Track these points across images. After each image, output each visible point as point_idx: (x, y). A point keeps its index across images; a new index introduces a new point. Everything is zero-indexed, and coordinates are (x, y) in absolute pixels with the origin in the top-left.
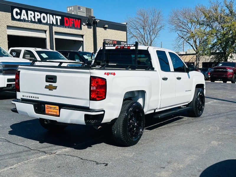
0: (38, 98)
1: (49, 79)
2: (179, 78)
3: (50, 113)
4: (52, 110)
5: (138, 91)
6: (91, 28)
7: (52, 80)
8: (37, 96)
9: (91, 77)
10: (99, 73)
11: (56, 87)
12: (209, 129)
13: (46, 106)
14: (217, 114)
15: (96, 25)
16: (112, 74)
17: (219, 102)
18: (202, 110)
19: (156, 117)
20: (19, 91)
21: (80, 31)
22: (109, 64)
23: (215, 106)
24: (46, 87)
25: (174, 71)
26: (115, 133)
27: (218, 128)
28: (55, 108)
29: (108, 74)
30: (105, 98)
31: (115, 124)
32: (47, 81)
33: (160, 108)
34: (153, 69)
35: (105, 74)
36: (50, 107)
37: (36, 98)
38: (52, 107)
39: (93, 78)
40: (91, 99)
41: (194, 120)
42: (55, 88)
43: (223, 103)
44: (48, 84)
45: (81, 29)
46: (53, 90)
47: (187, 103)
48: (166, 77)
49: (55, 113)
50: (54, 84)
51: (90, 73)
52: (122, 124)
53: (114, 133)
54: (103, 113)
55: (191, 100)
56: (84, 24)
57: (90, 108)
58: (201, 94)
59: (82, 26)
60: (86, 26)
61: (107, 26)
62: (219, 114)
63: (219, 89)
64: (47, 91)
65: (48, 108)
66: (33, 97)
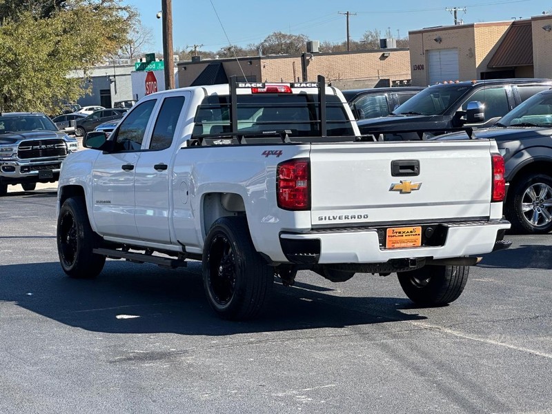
3: (396, 245)
4: (404, 238)
7: (410, 171)
8: (363, 212)
11: (420, 184)
24: (393, 188)
26: (454, 274)
28: (411, 232)
32: (395, 173)
36: (400, 233)
38: (404, 232)
42: (417, 187)
44: (398, 179)
46: (412, 192)
49: (411, 244)
50: (413, 179)
51: (491, 147)
53: (452, 274)
57: (491, 218)
65: (395, 234)
66: (350, 217)
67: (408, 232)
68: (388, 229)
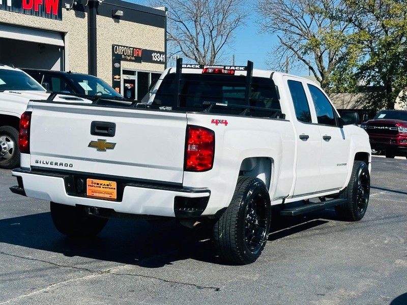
0: (71, 166)
1: (99, 128)
2: (327, 138)
3: (95, 194)
4: (102, 189)
5: (258, 159)
6: (84, 17)
7: (106, 132)
8: (69, 161)
9: (188, 126)
10: (202, 120)
11: (115, 144)
12: (386, 242)
13: (89, 181)
14: (394, 218)
15: (95, 9)
16: (222, 122)
17: (391, 196)
18: (364, 205)
19: (285, 212)
20: (29, 152)
21: (57, 22)
22: (217, 104)
23: (384, 202)
24: (92, 145)
25: (317, 123)
26: (220, 237)
27: (402, 241)
28: (108, 185)
29: (217, 122)
30: (211, 168)
31: (220, 219)
32: (93, 133)
33: (293, 197)
34: (282, 117)
35: (213, 121)
36: (98, 184)
37: (66, 165)
38: (101, 184)
39: (191, 129)
40: (187, 168)
41: (351, 226)
42: (112, 146)
43: (398, 197)
44: (96, 138)
45: (60, 17)
46: (107, 150)
47: (338, 191)
48: (306, 135)
49: (108, 196)
50: (109, 140)
51: (187, 119)
52: (234, 219)
54: (207, 194)
55: (346, 185)
56: (68, 6)
57: (183, 185)
58: (364, 174)
59: (64, 10)
60: (73, 12)
61: (120, 13)
62: (397, 217)
63: (384, 171)
64: (94, 153)
65: (94, 185)
66: (58, 164)
67: (105, 185)
68: (88, 179)
